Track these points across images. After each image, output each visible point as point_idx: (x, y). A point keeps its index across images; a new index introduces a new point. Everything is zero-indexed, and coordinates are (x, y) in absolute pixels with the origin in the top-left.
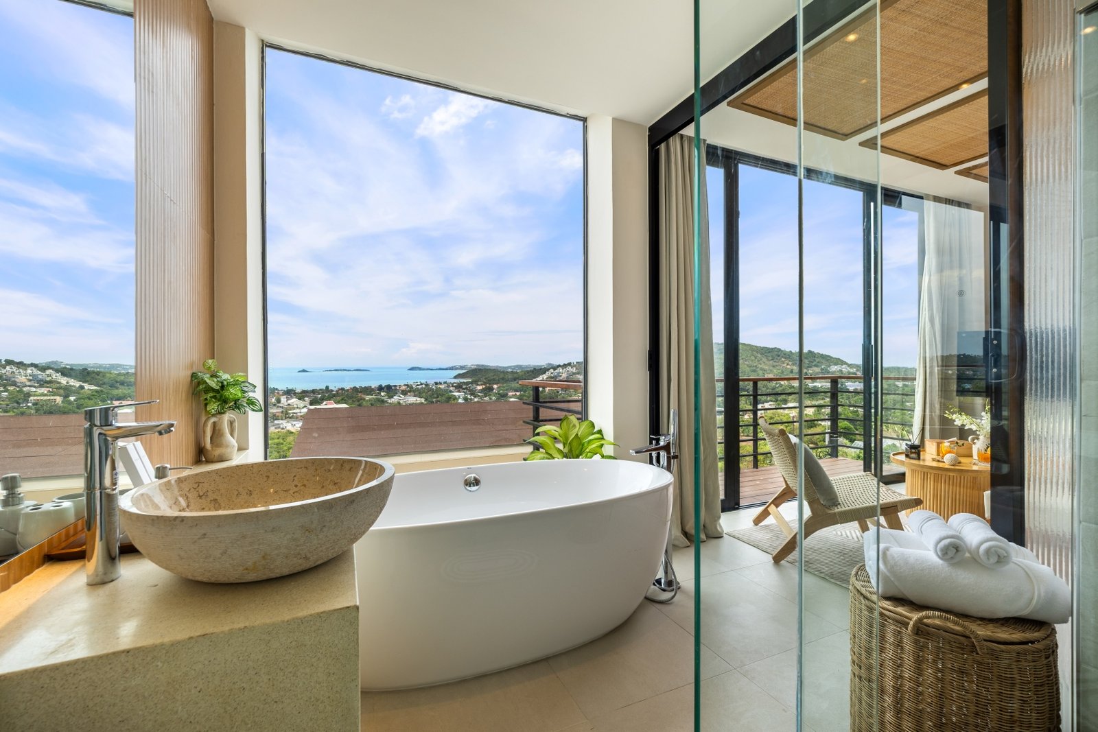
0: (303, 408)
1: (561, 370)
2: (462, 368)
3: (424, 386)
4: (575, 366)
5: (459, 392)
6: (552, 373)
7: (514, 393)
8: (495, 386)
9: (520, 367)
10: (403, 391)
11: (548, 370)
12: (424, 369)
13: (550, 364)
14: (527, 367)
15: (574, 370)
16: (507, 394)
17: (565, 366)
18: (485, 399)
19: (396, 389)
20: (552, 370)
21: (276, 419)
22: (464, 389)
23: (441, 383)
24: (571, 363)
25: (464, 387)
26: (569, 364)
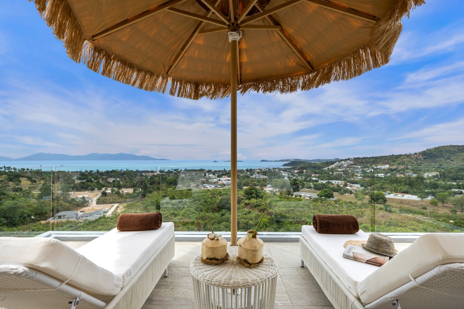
0: (215, 179)
1: (343, 163)
2: (287, 160)
3: (267, 170)
4: (352, 160)
5: (285, 173)
6: (338, 164)
7: (315, 175)
8: (305, 171)
9: (319, 160)
10: (257, 172)
11: (336, 162)
12: (268, 161)
13: (337, 159)
14: (323, 160)
15: (352, 162)
16: (311, 175)
17: (346, 160)
18: (299, 177)
19: (254, 171)
20: (338, 163)
21: (204, 183)
22: (288, 172)
23: (276, 169)
24: (350, 158)
25: (288, 171)
26: (349, 159)
